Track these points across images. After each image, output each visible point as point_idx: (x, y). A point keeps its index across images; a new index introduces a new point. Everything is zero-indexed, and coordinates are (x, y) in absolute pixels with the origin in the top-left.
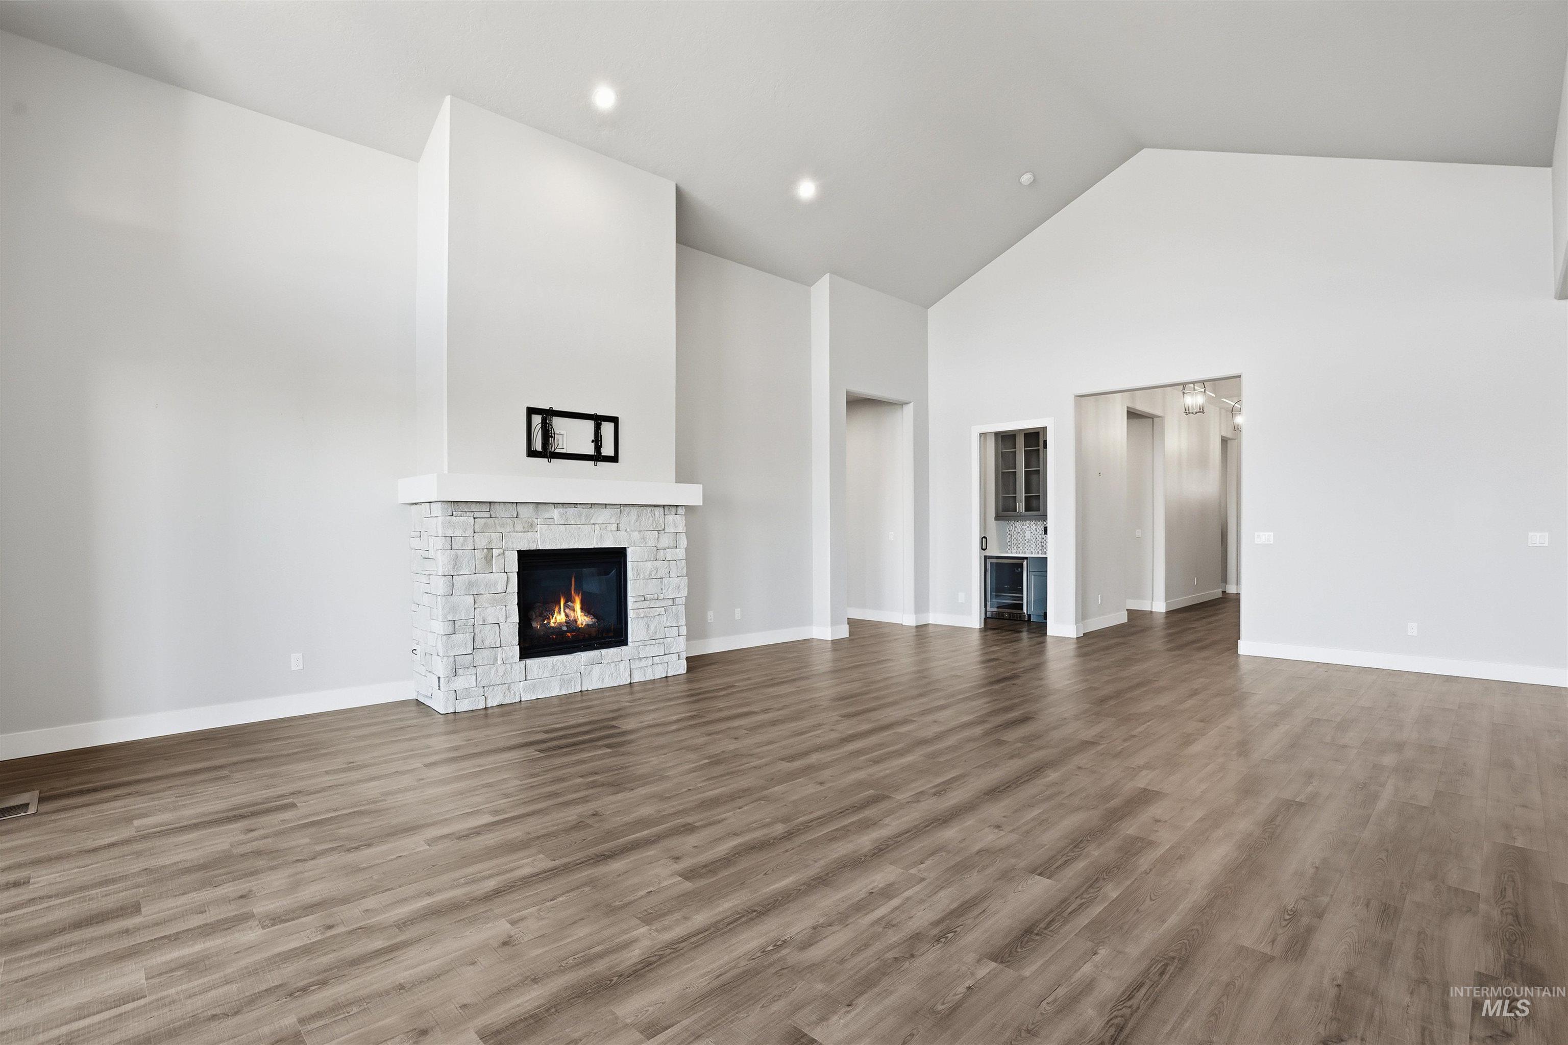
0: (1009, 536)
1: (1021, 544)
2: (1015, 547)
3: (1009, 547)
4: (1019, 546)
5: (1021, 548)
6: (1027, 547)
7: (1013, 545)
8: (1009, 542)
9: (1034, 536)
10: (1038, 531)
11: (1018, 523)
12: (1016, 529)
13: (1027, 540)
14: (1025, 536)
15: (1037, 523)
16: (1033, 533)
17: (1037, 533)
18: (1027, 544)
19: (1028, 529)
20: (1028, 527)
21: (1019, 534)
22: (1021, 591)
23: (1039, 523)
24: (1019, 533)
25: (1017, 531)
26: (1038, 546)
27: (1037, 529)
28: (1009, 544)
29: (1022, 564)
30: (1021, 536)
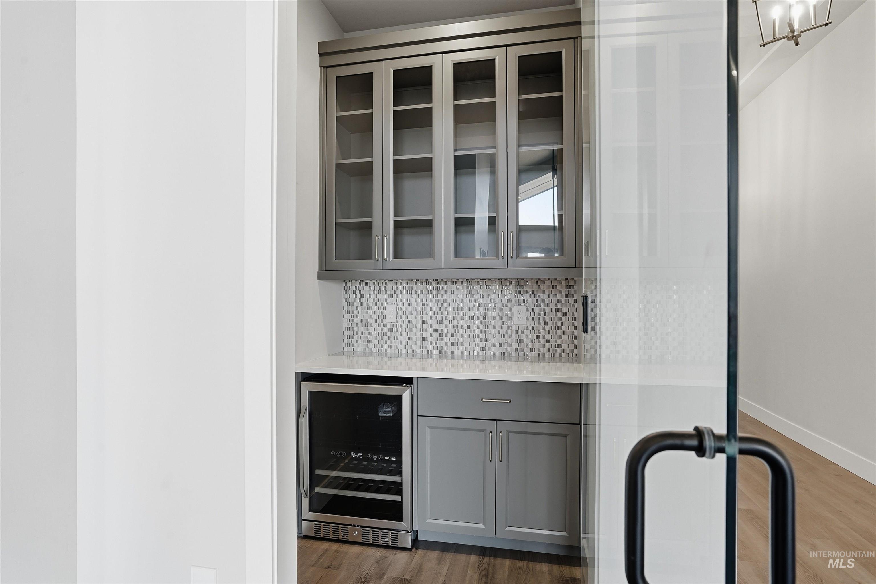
0: (348, 316)
1: (374, 333)
2: (361, 341)
3: (347, 341)
4: (370, 338)
5: (375, 342)
6: (389, 342)
7: (356, 337)
8: (348, 329)
9: (404, 317)
10: (415, 305)
11: (367, 288)
12: (364, 300)
13: (389, 326)
14: (384, 317)
15: (412, 288)
16: (404, 309)
17: (410, 309)
18: (389, 333)
19: (389, 300)
20: (390, 296)
21: (370, 312)
22: (399, 453)
23: (415, 288)
24: (369, 308)
25: (365, 305)
26: (414, 338)
27: (413, 301)
28: (347, 333)
29: (399, 399)
30: (374, 317)
